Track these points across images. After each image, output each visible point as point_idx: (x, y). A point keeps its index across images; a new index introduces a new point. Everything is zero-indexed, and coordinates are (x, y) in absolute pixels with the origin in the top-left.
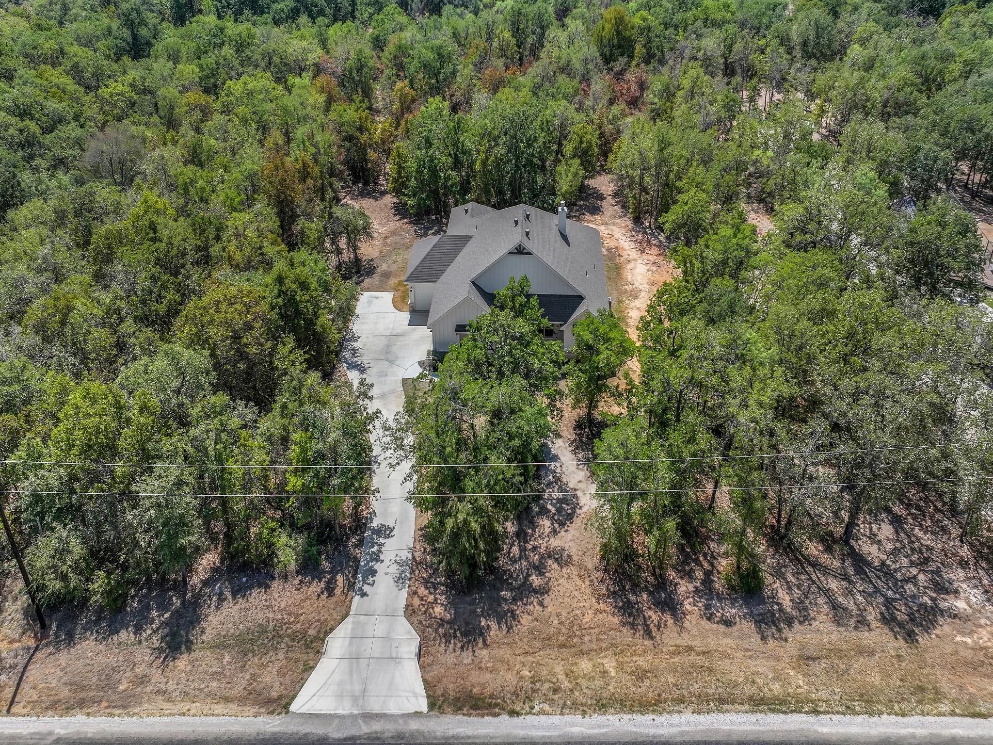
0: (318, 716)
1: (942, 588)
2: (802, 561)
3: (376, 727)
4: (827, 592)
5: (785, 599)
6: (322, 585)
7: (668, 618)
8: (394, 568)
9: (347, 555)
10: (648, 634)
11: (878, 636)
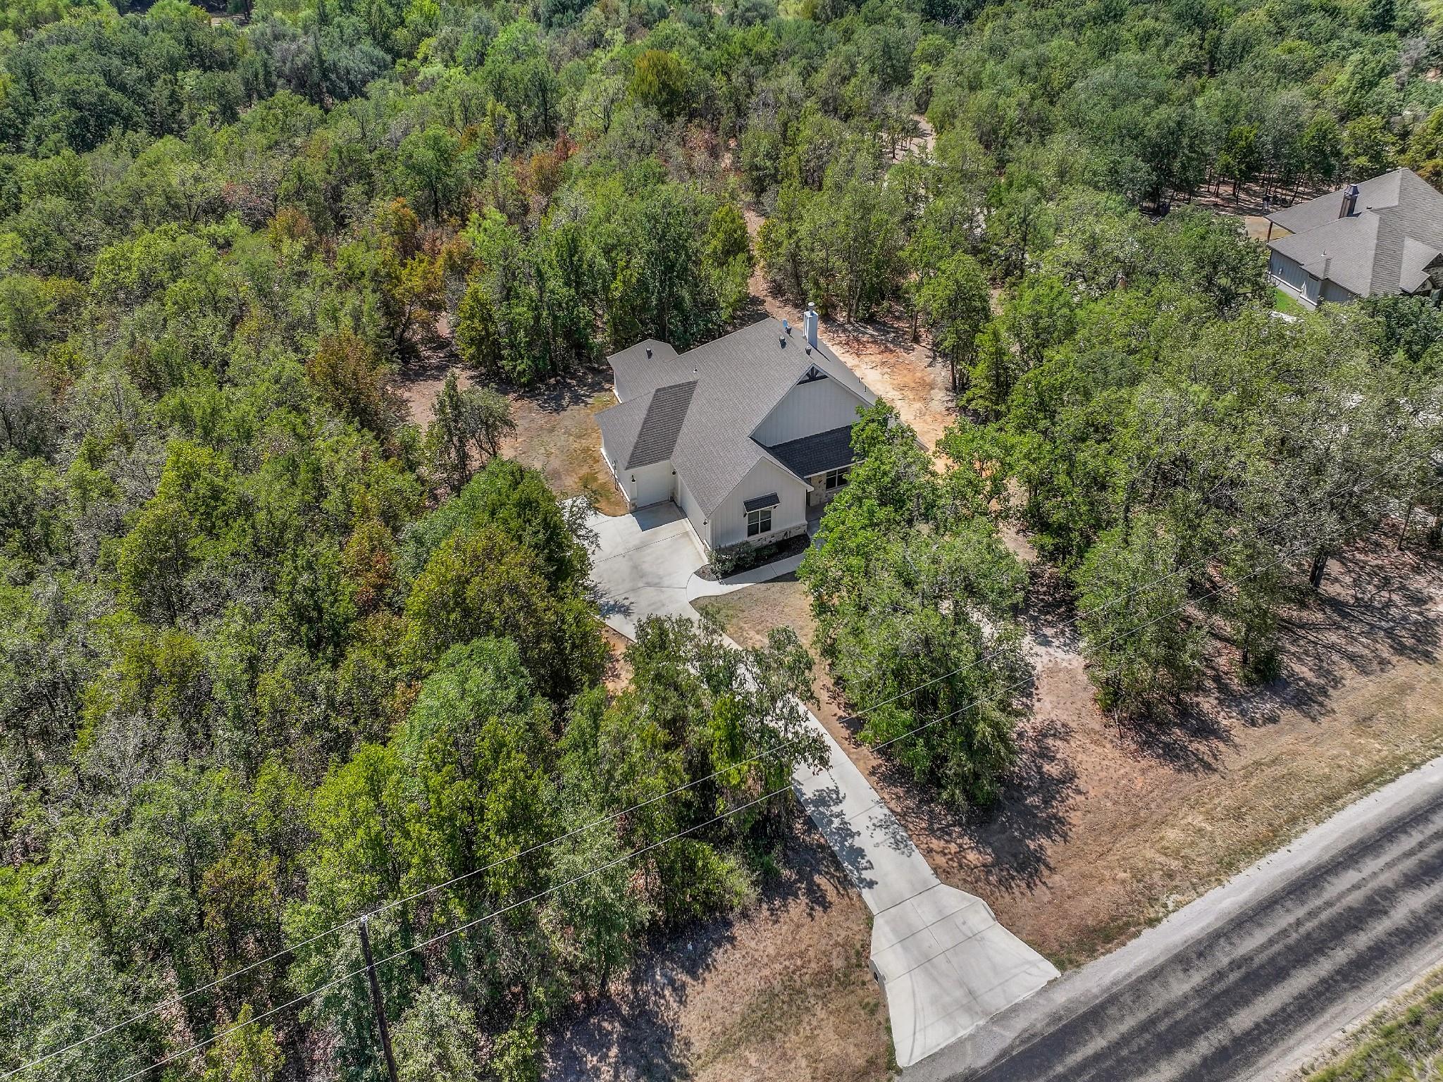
0: (941, 1053)
1: (1418, 600)
2: (1291, 627)
3: (1020, 1024)
4: (1332, 646)
5: (1304, 672)
6: (804, 900)
7: (1215, 743)
8: (880, 835)
9: (808, 848)
10: (1208, 767)
11: (1404, 669)
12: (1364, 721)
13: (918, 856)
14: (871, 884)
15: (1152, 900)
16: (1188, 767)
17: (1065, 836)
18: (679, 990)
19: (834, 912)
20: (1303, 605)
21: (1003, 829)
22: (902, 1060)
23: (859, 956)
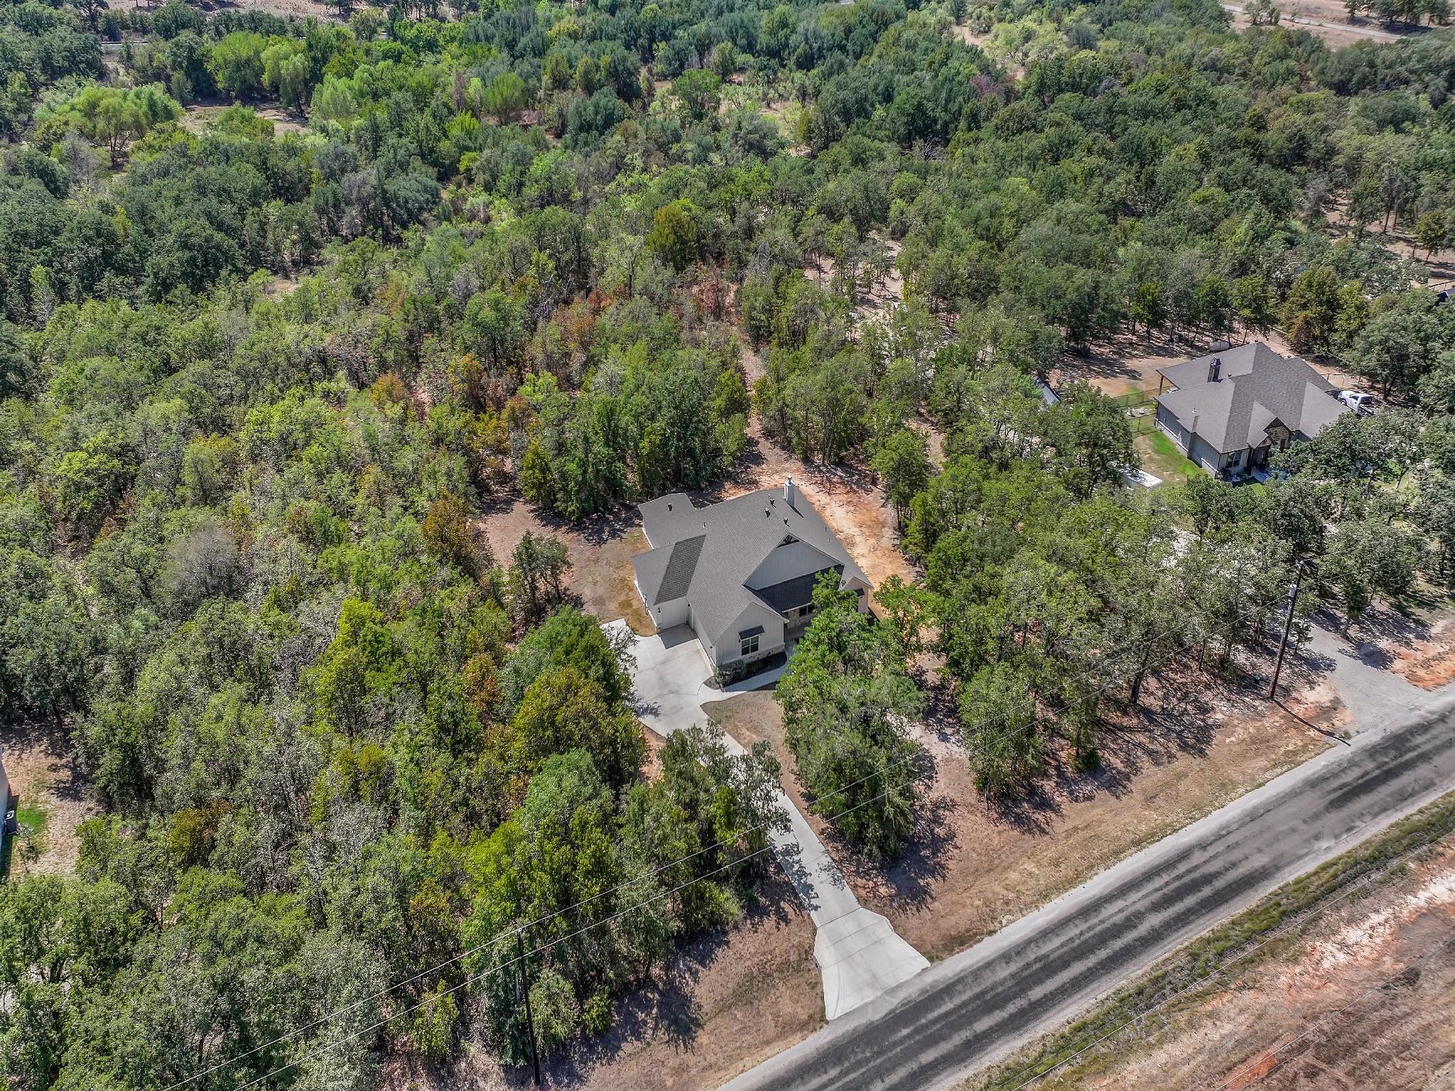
0: (853, 1012)
1: (1204, 710)
2: (1114, 729)
3: (902, 995)
4: (1140, 745)
5: (1117, 763)
6: (773, 918)
7: (1050, 814)
8: (824, 875)
9: (776, 884)
10: (1043, 832)
11: (1184, 761)
12: (1150, 799)
13: (848, 889)
14: (816, 908)
15: (994, 918)
16: (1030, 831)
17: (944, 877)
18: (694, 974)
19: (793, 926)
20: (1125, 713)
21: (904, 872)
22: (829, 1016)
23: (807, 953)
